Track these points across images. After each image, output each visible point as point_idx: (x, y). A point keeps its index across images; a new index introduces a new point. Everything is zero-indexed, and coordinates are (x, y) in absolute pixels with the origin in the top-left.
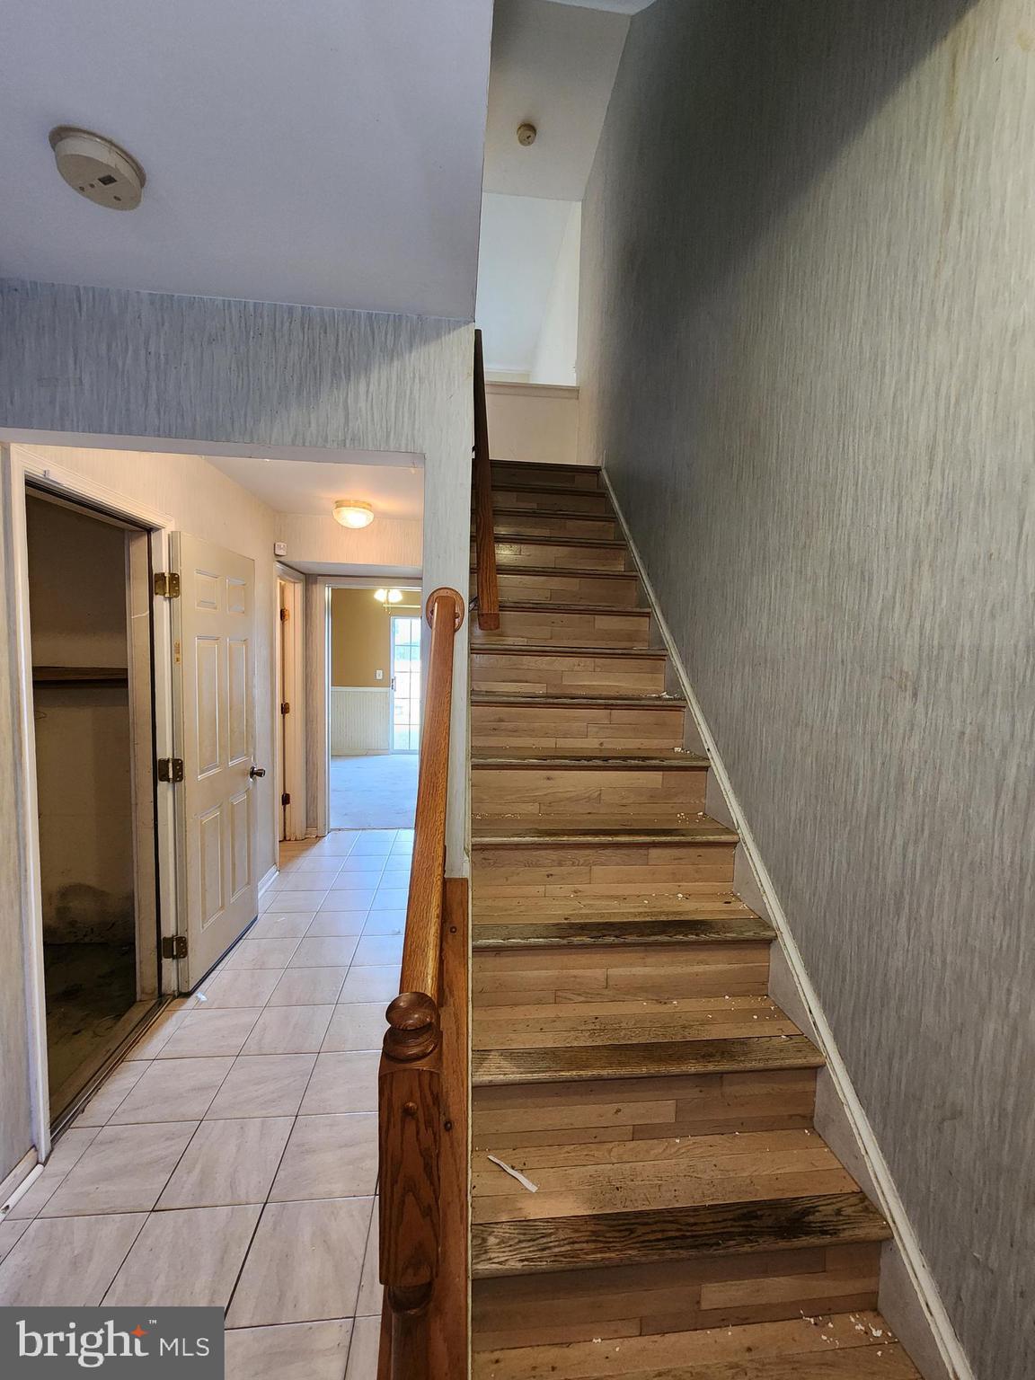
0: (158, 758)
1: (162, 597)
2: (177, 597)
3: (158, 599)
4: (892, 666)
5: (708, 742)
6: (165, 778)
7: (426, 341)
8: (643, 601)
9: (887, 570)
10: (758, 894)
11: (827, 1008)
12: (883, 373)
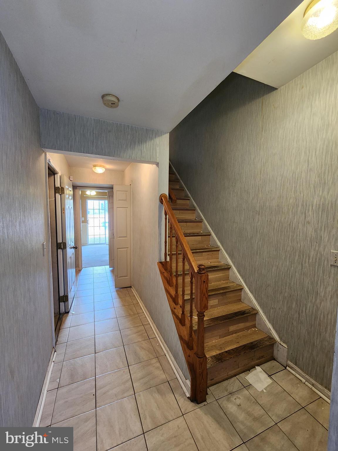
0: (58, 242)
1: (58, 194)
2: (63, 194)
3: (57, 195)
4: (254, 210)
5: (210, 229)
6: (60, 248)
7: (159, 136)
8: (187, 196)
9: (253, 192)
10: (226, 259)
11: (243, 277)
12: (251, 154)
